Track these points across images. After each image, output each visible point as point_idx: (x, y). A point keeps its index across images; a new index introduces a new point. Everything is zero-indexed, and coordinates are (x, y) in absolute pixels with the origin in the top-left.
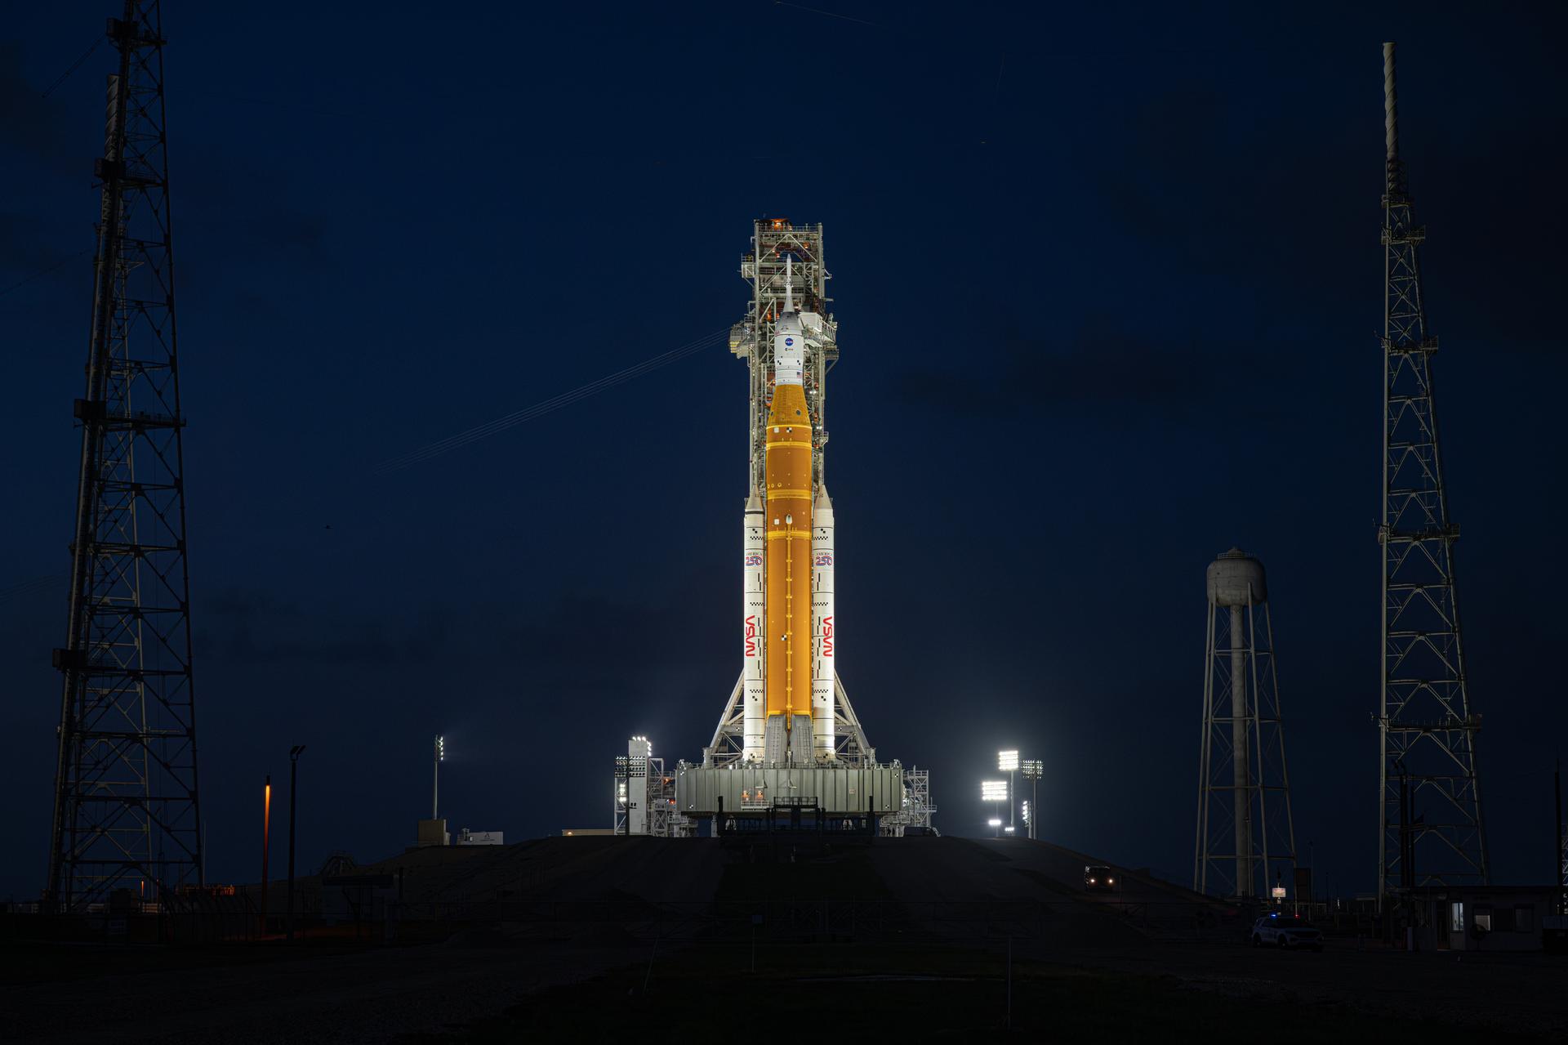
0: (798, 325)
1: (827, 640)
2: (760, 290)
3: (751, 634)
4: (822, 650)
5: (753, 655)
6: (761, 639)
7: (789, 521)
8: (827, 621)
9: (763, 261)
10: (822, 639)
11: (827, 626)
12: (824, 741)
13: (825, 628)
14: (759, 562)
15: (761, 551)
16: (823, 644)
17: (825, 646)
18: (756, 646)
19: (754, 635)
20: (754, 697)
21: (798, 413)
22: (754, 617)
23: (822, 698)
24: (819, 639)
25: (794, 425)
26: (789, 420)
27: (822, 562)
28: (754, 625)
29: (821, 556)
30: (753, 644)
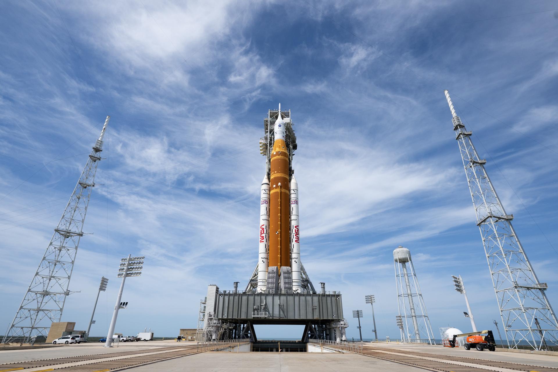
1: (297, 235)
3: (262, 233)
4: (294, 239)
5: (263, 242)
6: (267, 235)
7: (279, 185)
8: (296, 227)
10: (294, 235)
11: (297, 229)
13: (295, 230)
15: (268, 199)
17: (296, 238)
18: (264, 237)
19: (264, 233)
20: (263, 261)
21: (283, 147)
22: (264, 225)
23: (295, 261)
24: (293, 235)
25: (281, 150)
26: (280, 149)
27: (294, 203)
28: (264, 228)
29: (293, 201)
30: (263, 237)
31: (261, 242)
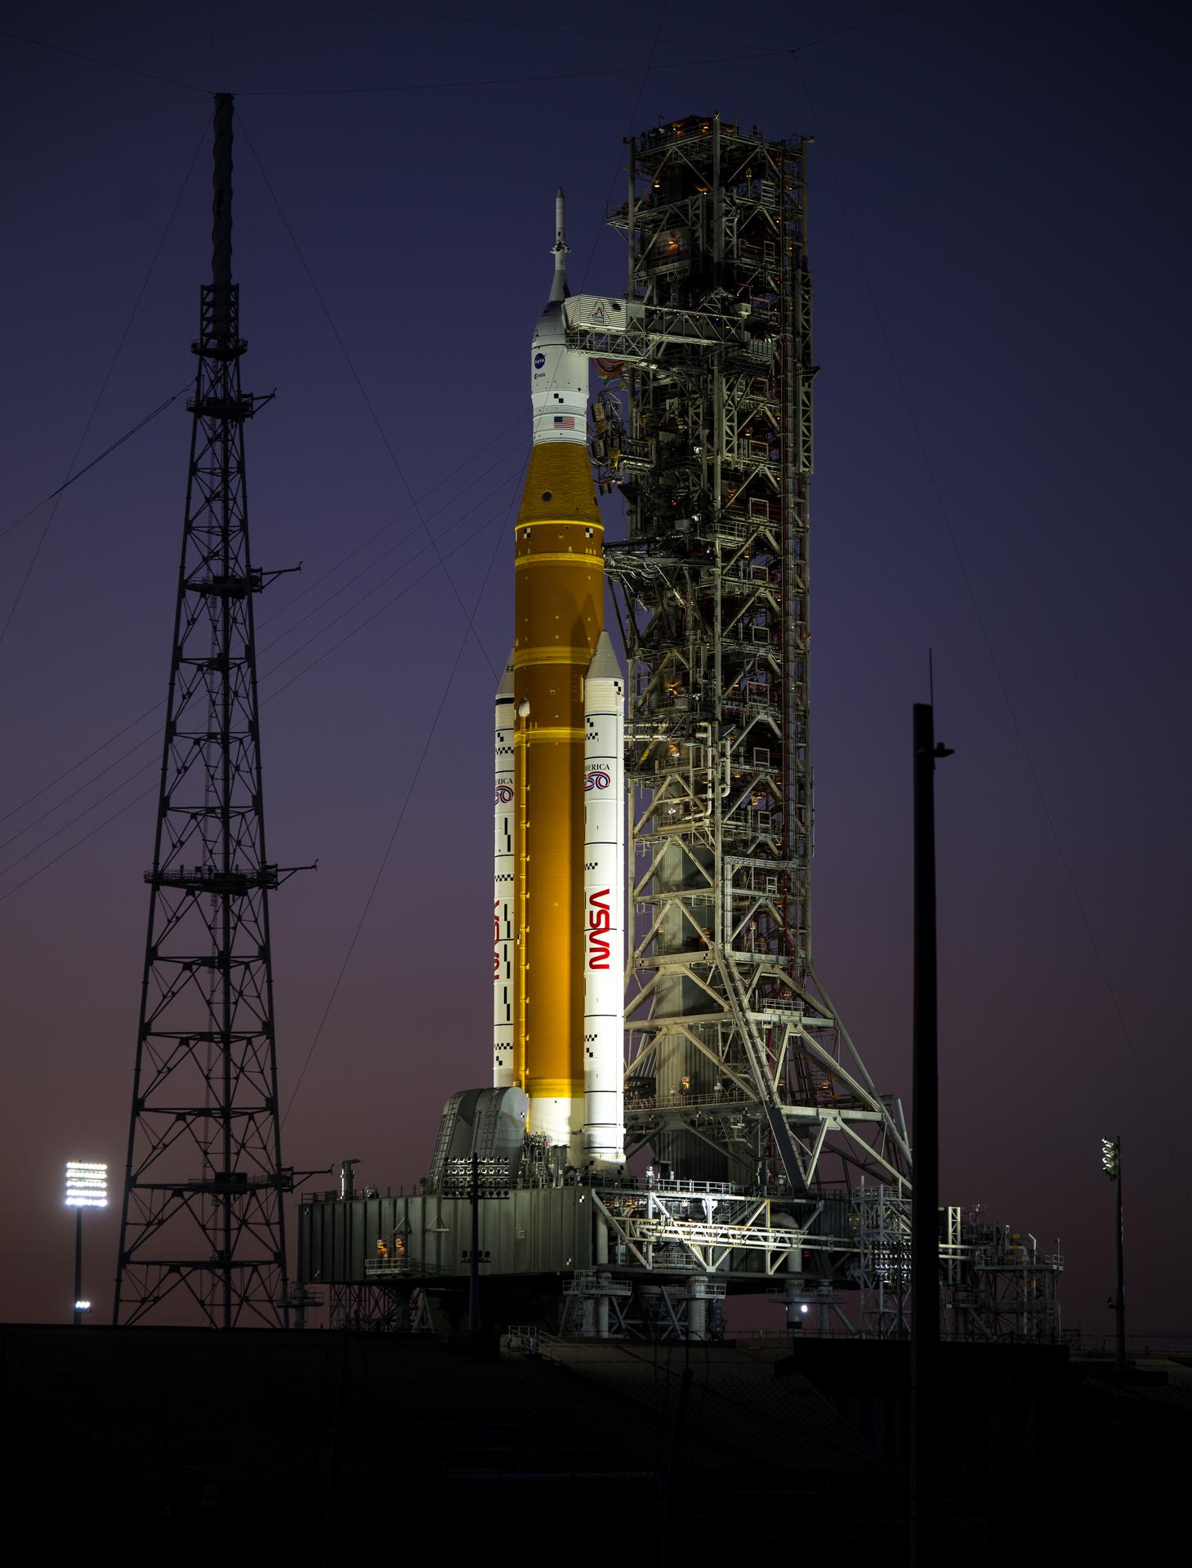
0: (561, 324)
1: (596, 937)
2: (635, 265)
4: (589, 956)
5: (498, 977)
6: (510, 944)
7: (525, 711)
8: (596, 900)
9: (640, 210)
11: (596, 909)
12: (590, 1136)
13: (591, 913)
14: (507, 795)
15: (511, 775)
16: (590, 945)
17: (592, 950)
19: (498, 940)
20: (498, 1058)
21: (547, 497)
22: (499, 903)
23: (588, 1051)
24: (585, 936)
25: (534, 522)
29: (588, 773)
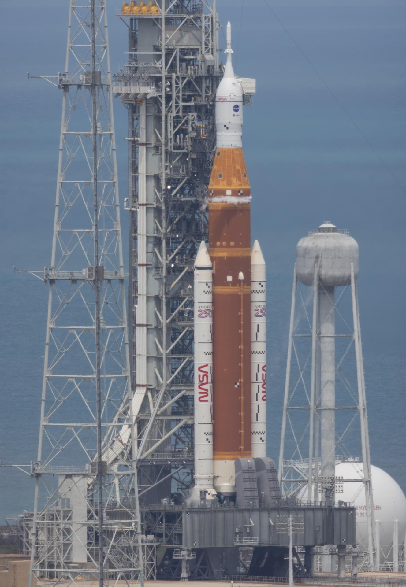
1: (264, 386)
3: (205, 381)
4: (260, 395)
5: (207, 401)
10: (261, 385)
11: (264, 373)
13: (263, 375)
14: (211, 314)
15: (210, 305)
16: (261, 389)
17: (263, 392)
18: (209, 392)
19: (207, 383)
20: (208, 439)
21: (245, 175)
22: (207, 365)
23: (261, 439)
24: (258, 386)
25: (243, 187)
26: (240, 183)
27: (260, 314)
28: (207, 373)
29: (260, 309)
30: (207, 390)
31: (201, 401)
